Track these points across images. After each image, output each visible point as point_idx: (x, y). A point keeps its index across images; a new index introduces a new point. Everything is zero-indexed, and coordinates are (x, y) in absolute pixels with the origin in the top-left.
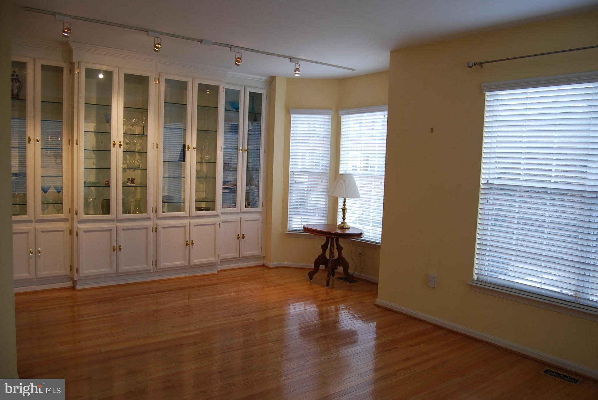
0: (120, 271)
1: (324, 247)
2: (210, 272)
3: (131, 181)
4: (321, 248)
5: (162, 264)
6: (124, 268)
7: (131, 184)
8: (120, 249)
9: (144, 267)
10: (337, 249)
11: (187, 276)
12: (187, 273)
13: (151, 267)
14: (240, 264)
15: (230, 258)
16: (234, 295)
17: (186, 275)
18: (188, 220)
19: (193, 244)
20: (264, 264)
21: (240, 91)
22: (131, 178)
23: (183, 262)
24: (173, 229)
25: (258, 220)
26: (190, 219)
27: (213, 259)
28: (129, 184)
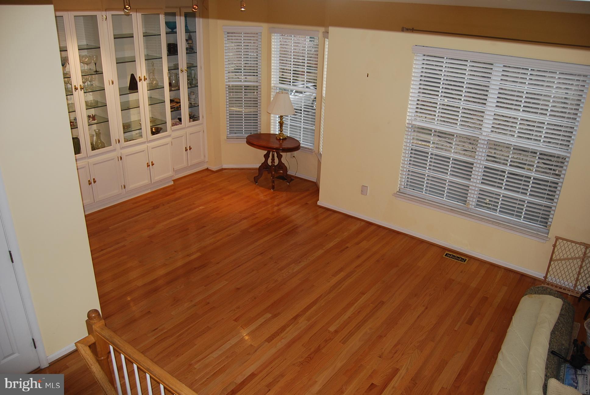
0: (96, 200)
1: (266, 156)
2: (168, 184)
3: (92, 118)
4: (264, 157)
5: (130, 186)
6: (100, 197)
7: (92, 121)
8: (95, 182)
9: (115, 192)
10: (277, 157)
12: (150, 189)
13: (120, 191)
14: (189, 172)
15: (181, 169)
16: (203, 209)
17: (149, 191)
18: (146, 144)
19: (153, 165)
20: (208, 168)
21: (176, 13)
22: (91, 115)
23: (147, 181)
25: (200, 131)
26: (148, 143)
27: (170, 173)
28: (91, 121)
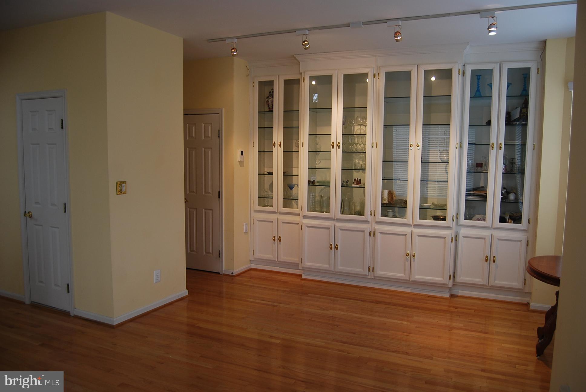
0: (336, 270)
2: (440, 294)
3: (356, 182)
5: (379, 272)
6: (340, 268)
8: (337, 248)
9: (359, 270)
11: (410, 292)
12: (410, 289)
13: (367, 272)
14: (491, 295)
15: (471, 284)
17: (409, 290)
18: (411, 228)
19: (415, 256)
21: (493, 70)
22: (356, 179)
23: (403, 275)
24: (394, 236)
25: (520, 241)
26: (413, 228)
27: (442, 279)
28: (354, 185)
